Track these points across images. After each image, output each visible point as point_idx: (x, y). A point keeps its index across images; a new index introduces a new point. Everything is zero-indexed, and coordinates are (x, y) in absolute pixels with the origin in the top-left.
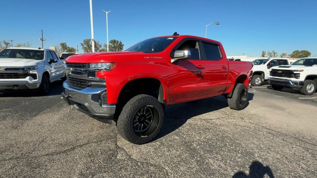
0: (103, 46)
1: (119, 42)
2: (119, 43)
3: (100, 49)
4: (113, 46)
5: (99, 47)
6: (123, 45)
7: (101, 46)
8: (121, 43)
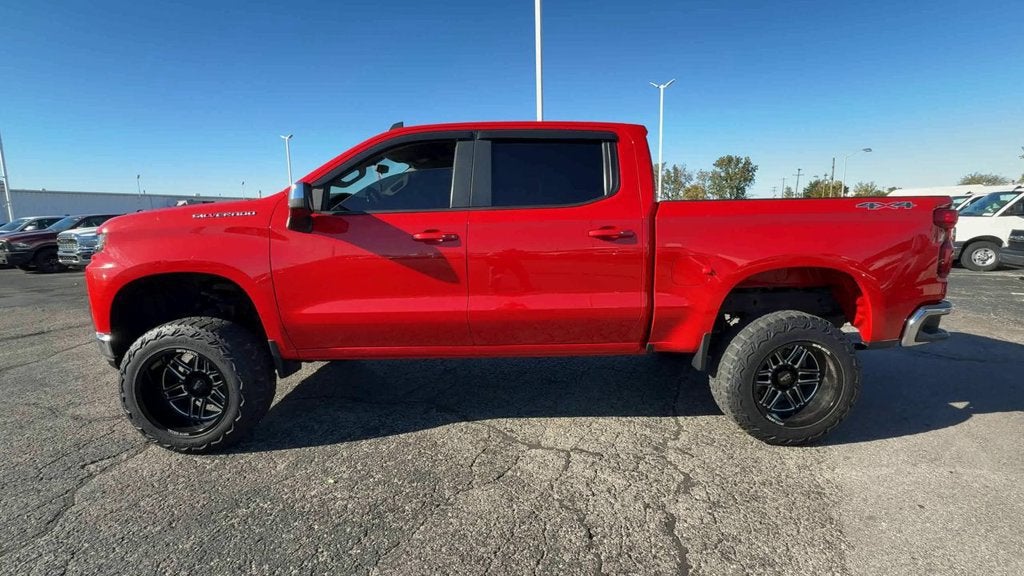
0: (695, 176)
1: (743, 161)
2: (741, 165)
3: (688, 185)
4: (723, 174)
5: (684, 181)
6: (754, 169)
7: (689, 178)
8: (748, 163)
